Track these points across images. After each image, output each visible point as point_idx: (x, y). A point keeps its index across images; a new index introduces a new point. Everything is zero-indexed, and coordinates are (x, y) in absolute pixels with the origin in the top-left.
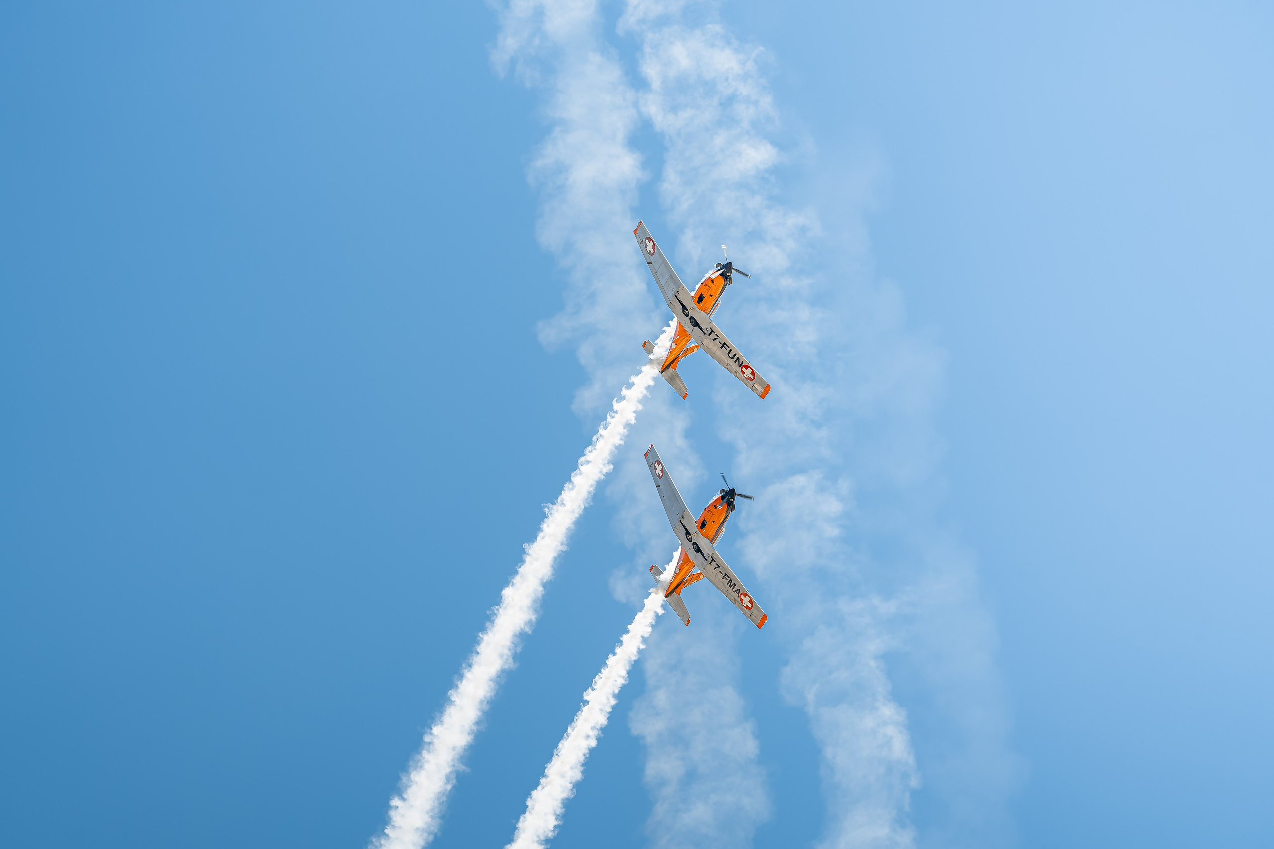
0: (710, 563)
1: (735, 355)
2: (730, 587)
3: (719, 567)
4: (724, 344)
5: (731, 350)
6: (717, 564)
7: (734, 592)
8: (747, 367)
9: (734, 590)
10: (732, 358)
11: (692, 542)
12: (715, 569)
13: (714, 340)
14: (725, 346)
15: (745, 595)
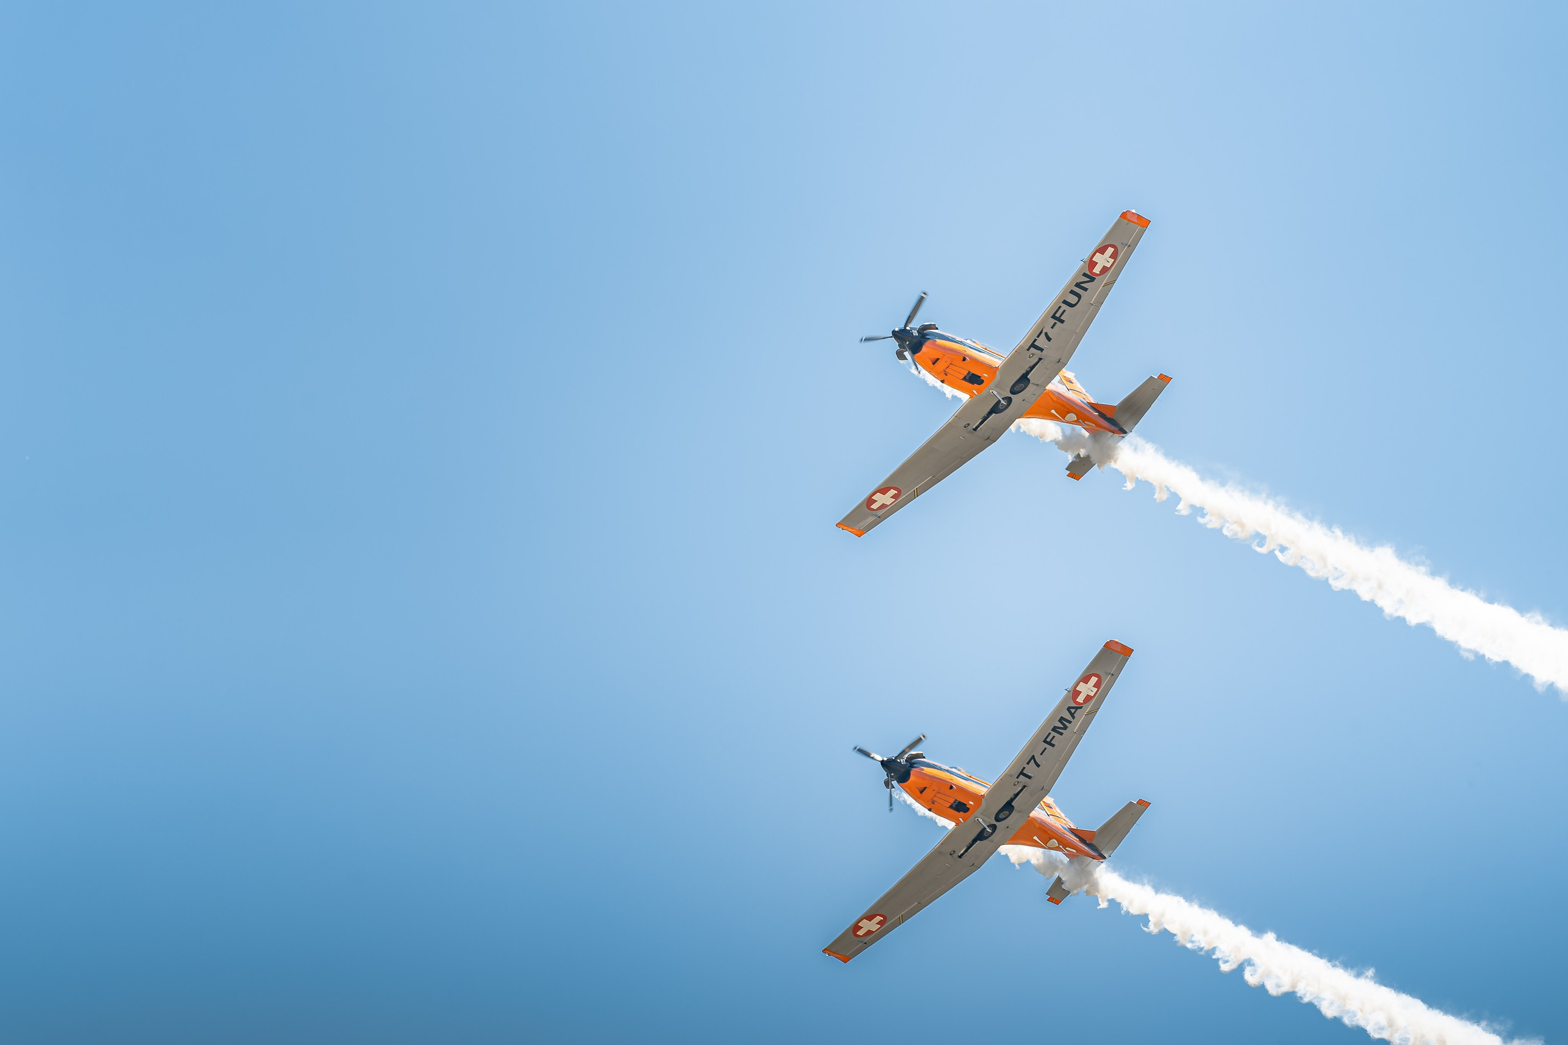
0: (1029, 777)
1: (1072, 292)
2: (1065, 728)
3: (1033, 757)
4: (1054, 317)
5: (1065, 302)
6: (1028, 763)
7: (1074, 717)
8: (1092, 264)
9: (1069, 717)
10: (1079, 296)
11: (996, 823)
12: (1038, 766)
13: (1049, 339)
14: (1058, 315)
15: (1076, 693)
